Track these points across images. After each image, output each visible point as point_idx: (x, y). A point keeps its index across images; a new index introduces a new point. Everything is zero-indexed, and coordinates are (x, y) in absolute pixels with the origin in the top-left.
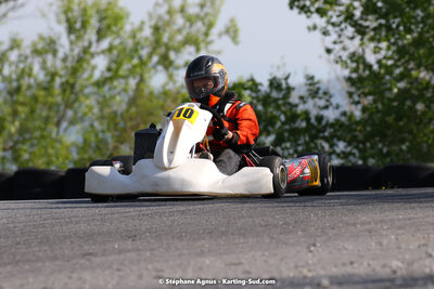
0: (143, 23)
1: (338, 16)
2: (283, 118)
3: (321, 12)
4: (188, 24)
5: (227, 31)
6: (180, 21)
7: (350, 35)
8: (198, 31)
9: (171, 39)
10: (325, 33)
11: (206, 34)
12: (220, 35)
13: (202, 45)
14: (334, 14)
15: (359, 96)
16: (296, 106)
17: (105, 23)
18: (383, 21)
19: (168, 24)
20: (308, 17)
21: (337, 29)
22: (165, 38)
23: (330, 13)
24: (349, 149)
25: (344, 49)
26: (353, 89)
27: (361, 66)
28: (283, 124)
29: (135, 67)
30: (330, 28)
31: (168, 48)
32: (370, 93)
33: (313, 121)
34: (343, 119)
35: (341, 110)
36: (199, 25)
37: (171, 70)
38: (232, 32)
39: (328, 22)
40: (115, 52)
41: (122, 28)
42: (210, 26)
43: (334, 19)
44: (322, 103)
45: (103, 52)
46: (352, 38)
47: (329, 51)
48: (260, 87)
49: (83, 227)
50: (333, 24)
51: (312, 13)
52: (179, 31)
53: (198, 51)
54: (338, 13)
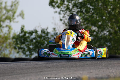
2: (46, 42)
3: (58, 7)
4: (7, 13)
5: (20, 15)
6: (4, 11)
7: (68, 14)
8: (10, 15)
9: (1, 17)
10: (60, 13)
11: (13, 16)
12: (18, 16)
13: (12, 20)
16: (50, 38)
18: (79, 10)
20: (54, 8)
21: (64, 12)
23: (61, 7)
25: (66, 19)
28: (47, 45)
36: (11, 13)
37: (1, 28)
38: (22, 15)
39: (61, 10)
42: (14, 13)
43: (63, 9)
47: (61, 20)
50: (63, 11)
51: (55, 7)
52: (4, 15)
53: (10, 21)
54: (64, 7)
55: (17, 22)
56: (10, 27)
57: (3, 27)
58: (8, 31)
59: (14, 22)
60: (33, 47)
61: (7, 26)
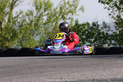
0: (57, 7)
1: (112, 5)
3: (108, 3)
4: (70, 7)
6: (67, 6)
8: (73, 9)
9: (65, 11)
10: (109, 9)
11: (75, 10)
12: (79, 10)
13: (74, 13)
14: (111, 4)
15: (118, 27)
16: (100, 30)
17: (47, 7)
19: (64, 7)
21: (112, 8)
22: (63, 11)
23: (110, 4)
24: (115, 42)
25: (114, 14)
26: (117, 26)
27: (119, 19)
28: (97, 35)
29: (55, 19)
30: (110, 8)
31: (64, 14)
32: (121, 27)
33: (105, 34)
34: (114, 34)
35: (113, 31)
36: (73, 7)
37: (65, 20)
38: (82, 9)
39: (110, 6)
40: (49, 15)
41: (51, 8)
42: (76, 7)
43: (111, 6)
44: (108, 29)
45: (46, 15)
46: (117, 11)
47: (110, 15)
48: (90, 25)
49: (40, 64)
51: (105, 4)
52: (67, 9)
53: (73, 14)
54: (112, 4)
55: (78, 15)
56: (72, 19)
57: (67, 19)
58: (71, 22)
59: (75, 15)
60: (86, 37)
61: (69, 18)
